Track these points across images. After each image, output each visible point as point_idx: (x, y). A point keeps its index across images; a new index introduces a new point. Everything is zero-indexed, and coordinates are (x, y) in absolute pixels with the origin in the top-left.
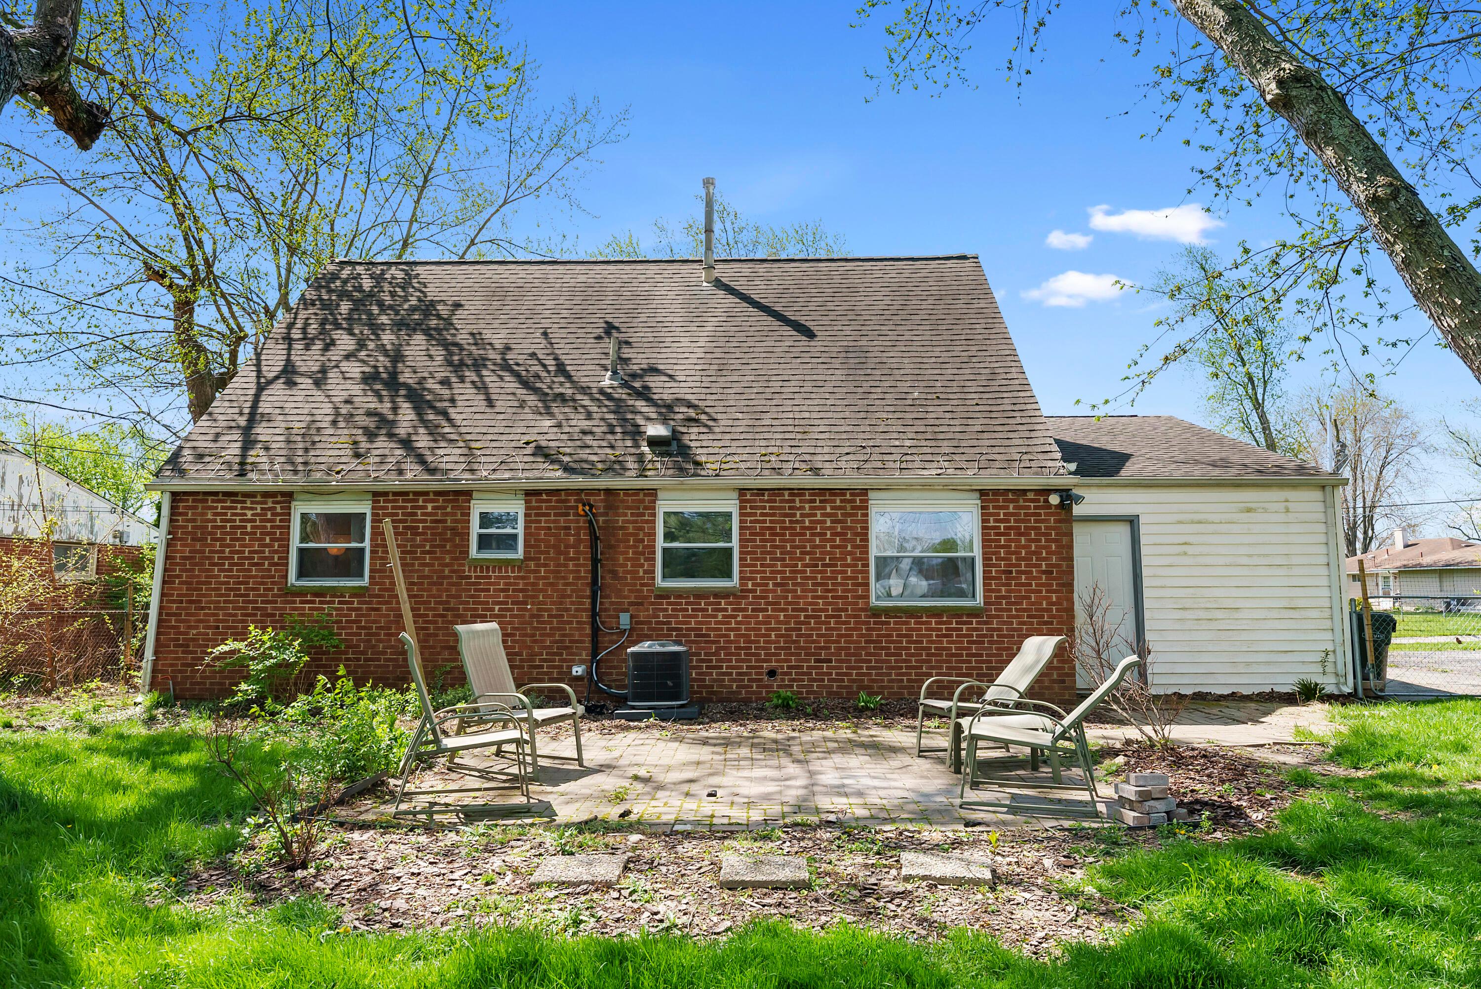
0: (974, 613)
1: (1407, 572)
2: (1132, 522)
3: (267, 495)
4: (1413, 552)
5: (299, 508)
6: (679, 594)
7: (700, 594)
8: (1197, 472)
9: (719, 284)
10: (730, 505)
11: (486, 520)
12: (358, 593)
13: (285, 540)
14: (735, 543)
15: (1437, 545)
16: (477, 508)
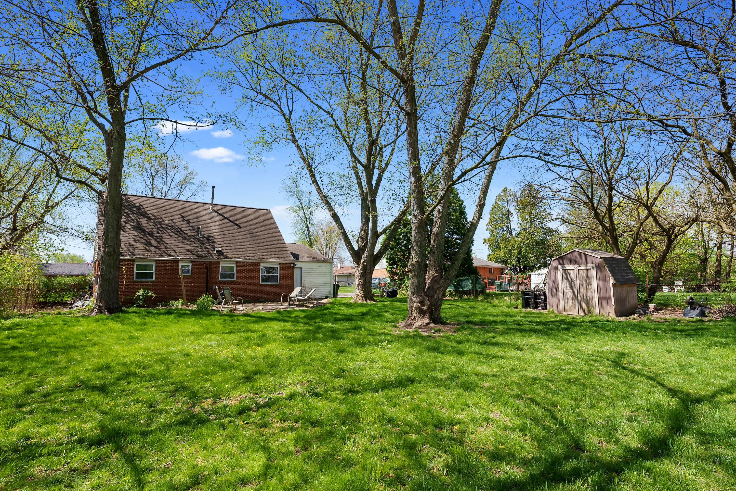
0: (278, 285)
1: (341, 275)
2: (301, 268)
3: (128, 260)
4: (342, 269)
5: (136, 263)
6: (224, 282)
7: (228, 282)
8: (312, 260)
9: (214, 210)
10: (234, 265)
11: (182, 266)
12: (152, 282)
13: (133, 270)
14: (235, 272)
15: (347, 268)
16: (181, 264)
